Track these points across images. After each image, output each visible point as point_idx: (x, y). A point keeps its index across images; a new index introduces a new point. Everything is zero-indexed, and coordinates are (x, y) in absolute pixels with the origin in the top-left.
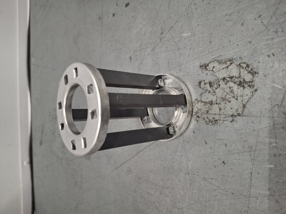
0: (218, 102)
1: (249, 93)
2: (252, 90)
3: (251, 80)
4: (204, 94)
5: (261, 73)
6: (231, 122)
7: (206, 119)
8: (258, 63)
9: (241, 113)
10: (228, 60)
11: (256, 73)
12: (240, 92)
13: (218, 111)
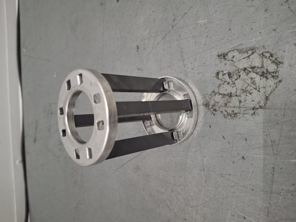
0: (238, 93)
1: (273, 84)
2: (276, 81)
3: (275, 71)
4: (222, 86)
5: (286, 63)
6: (252, 115)
7: (225, 113)
8: (283, 52)
9: (263, 105)
10: (250, 49)
11: (280, 63)
12: (262, 83)
13: (237, 104)
